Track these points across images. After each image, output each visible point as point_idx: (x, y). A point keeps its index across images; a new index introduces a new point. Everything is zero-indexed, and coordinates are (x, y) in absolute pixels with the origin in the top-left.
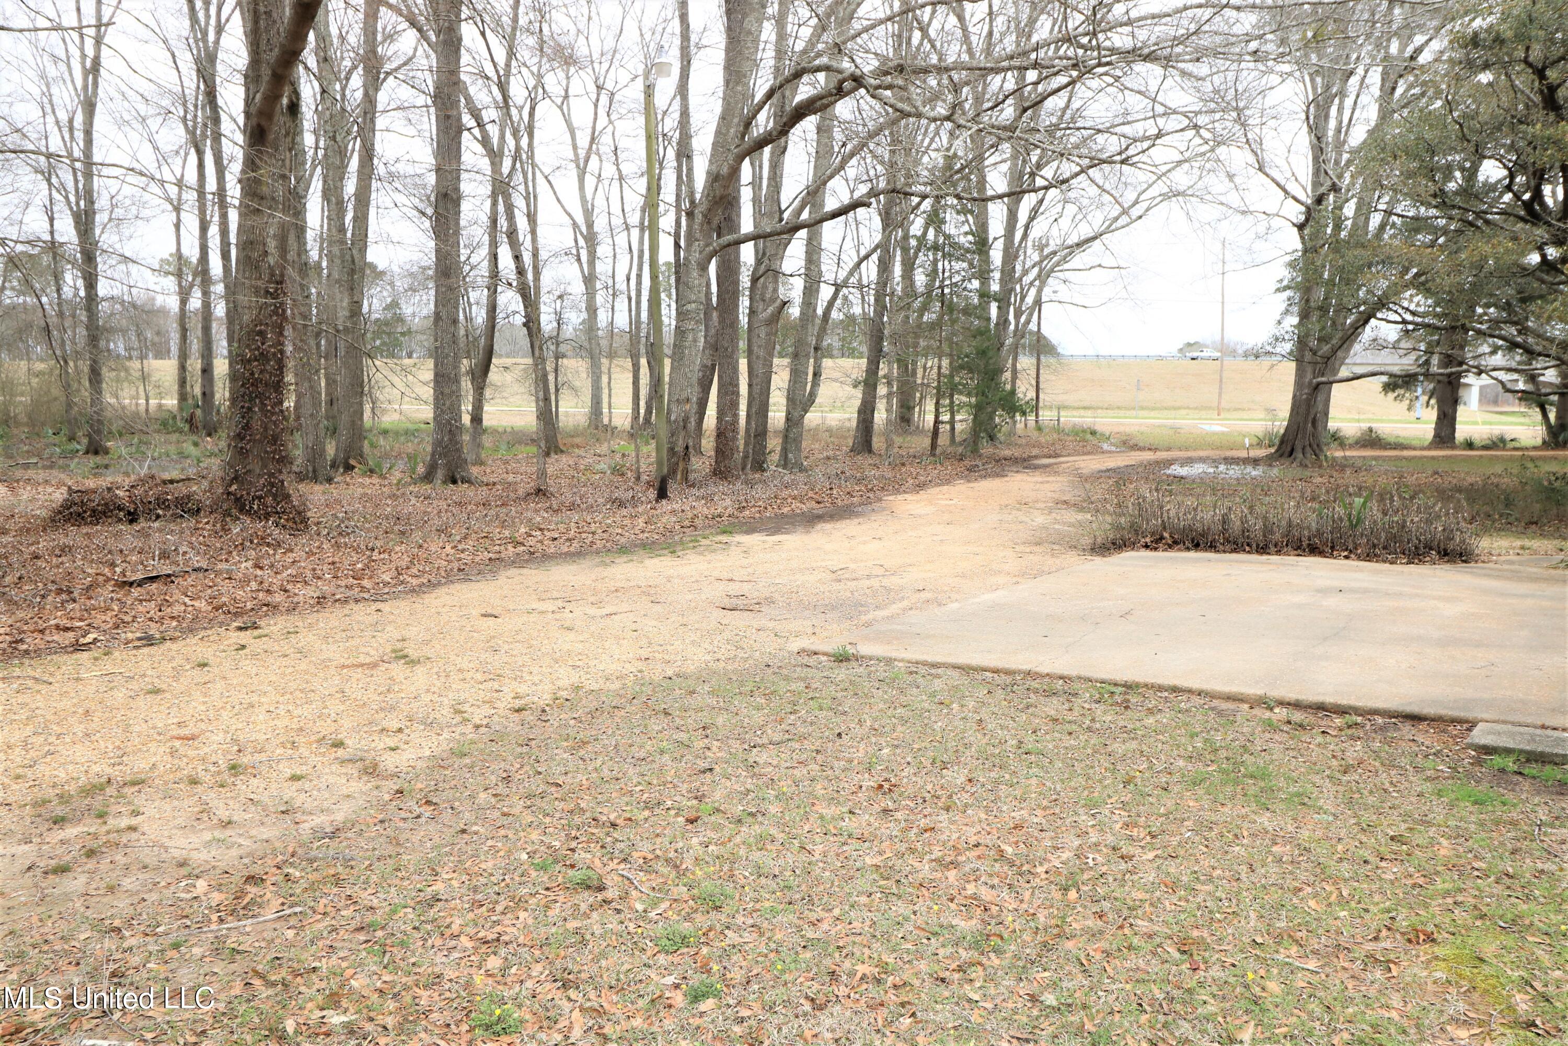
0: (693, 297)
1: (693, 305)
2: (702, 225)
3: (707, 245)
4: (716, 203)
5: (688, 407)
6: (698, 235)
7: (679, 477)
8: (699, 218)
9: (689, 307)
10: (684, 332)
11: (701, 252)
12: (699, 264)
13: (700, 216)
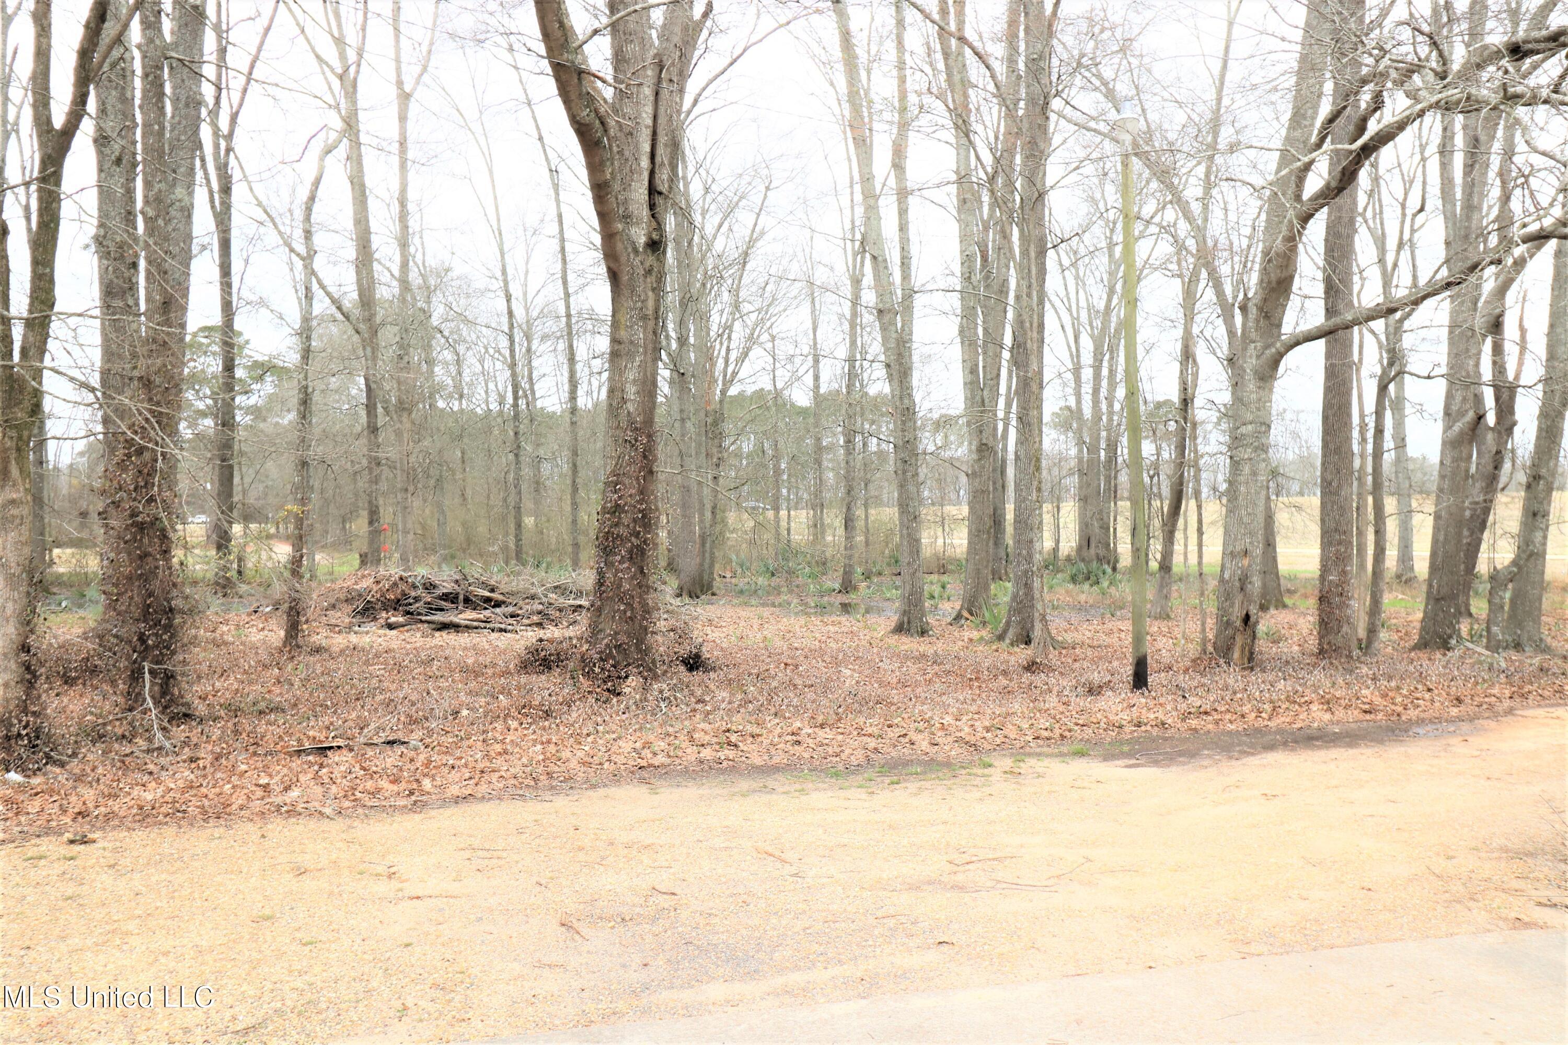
0: (1249, 417)
1: (1250, 427)
2: (1258, 321)
3: (1267, 347)
4: (1273, 290)
5: (1246, 562)
6: (1253, 335)
7: (1236, 655)
8: (1253, 311)
9: (1243, 430)
10: (1238, 463)
11: (1258, 357)
12: (1256, 372)
13: (1254, 310)
